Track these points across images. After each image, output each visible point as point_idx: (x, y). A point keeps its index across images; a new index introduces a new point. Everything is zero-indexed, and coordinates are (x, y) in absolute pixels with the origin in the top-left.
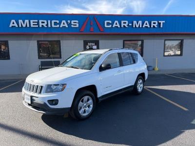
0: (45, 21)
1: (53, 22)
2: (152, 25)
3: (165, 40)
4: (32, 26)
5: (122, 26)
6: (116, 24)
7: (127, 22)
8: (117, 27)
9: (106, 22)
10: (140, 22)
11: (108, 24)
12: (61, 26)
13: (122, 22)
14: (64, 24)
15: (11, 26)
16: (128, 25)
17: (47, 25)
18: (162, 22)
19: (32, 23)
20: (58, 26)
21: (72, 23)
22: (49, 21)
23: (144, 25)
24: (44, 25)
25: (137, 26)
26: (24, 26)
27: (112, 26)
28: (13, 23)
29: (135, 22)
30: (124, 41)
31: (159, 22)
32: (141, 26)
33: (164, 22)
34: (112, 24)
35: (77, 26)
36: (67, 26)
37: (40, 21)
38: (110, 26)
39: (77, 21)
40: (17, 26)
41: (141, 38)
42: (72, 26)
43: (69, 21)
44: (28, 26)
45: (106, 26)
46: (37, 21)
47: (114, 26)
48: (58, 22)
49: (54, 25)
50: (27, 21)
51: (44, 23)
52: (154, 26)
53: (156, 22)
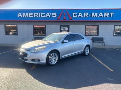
0: (37, 13)
1: (42, 14)
2: (105, 15)
3: (115, 25)
4: (30, 16)
5: (84, 16)
6: (80, 15)
7: (87, 13)
8: (81, 17)
9: (74, 14)
10: (96, 13)
11: (75, 15)
12: (46, 16)
13: (84, 13)
14: (48, 15)
15: (18, 16)
16: (88, 15)
17: (38, 16)
18: (112, 13)
19: (30, 15)
20: (44, 16)
21: (53, 14)
22: (39, 13)
23: (99, 15)
24: (37, 16)
25: (94, 16)
26: (26, 16)
27: (78, 16)
28: (20, 15)
29: (93, 13)
30: (86, 25)
31: (110, 13)
32: (97, 16)
33: (113, 13)
34: (78, 15)
35: (56, 16)
36: (50, 16)
37: (34, 13)
38: (76, 16)
39: (56, 13)
40: (22, 16)
41: (98, 24)
42: (53, 16)
43: (51, 13)
44: (28, 16)
45: (74, 16)
46: (32, 13)
47: (79, 16)
48: (44, 14)
49: (42, 15)
50: (27, 14)
51: (36, 14)
52: (106, 16)
53: (108, 13)
